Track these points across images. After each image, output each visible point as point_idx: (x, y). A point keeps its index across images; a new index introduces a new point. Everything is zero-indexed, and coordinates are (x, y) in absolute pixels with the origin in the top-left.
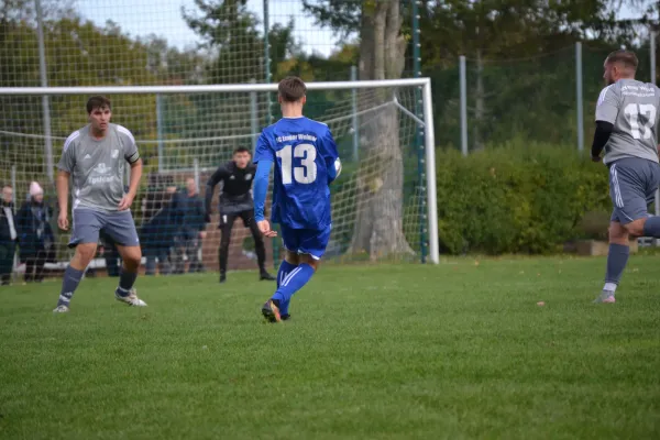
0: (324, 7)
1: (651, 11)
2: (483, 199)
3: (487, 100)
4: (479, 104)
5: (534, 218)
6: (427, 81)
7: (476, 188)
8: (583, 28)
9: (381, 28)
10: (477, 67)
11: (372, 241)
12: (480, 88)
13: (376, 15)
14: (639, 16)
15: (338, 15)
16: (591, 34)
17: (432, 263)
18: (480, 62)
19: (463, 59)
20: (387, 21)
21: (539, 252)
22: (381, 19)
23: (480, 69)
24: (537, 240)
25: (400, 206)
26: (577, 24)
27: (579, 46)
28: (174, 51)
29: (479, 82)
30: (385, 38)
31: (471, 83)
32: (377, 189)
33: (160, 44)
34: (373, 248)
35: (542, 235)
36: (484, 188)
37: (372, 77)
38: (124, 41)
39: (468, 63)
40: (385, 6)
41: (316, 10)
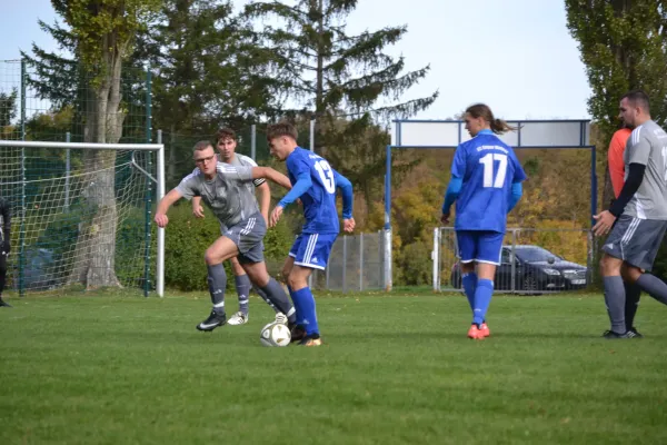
0: (45, 82)
1: (309, 104)
2: (180, 245)
3: (178, 166)
4: (173, 169)
6: (160, 147)
7: (175, 237)
8: (257, 114)
9: (106, 99)
10: (170, 139)
11: (89, 276)
12: (172, 156)
13: (100, 91)
14: (301, 108)
15: (57, 90)
16: (263, 119)
17: (158, 296)
18: (173, 135)
19: (160, 131)
20: (110, 97)
22: (104, 94)
23: (173, 140)
25: (113, 249)
26: (252, 111)
27: (254, 127)
30: (107, 110)
32: (95, 233)
34: (89, 282)
36: (181, 237)
37: (95, 141)
39: (163, 133)
40: (108, 85)
41: (37, 84)
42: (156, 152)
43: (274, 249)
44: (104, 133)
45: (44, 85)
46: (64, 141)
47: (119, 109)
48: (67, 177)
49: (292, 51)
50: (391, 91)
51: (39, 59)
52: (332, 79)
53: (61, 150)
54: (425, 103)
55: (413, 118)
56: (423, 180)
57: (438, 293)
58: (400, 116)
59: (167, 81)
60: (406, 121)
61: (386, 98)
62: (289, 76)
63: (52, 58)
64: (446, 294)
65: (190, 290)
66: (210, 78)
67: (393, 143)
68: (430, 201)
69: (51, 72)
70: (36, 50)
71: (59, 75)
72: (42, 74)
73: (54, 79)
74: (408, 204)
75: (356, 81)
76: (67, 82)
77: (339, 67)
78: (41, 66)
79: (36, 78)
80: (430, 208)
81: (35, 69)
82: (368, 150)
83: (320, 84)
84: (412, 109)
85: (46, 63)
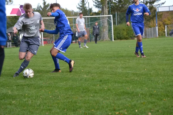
2: (119, 32)
3: (120, 18)
4: (119, 19)
5: (126, 34)
6: (112, 15)
9: (105, 8)
10: (118, 13)
11: (104, 38)
12: (119, 16)
17: (113, 41)
19: (116, 12)
21: (127, 39)
22: (105, 7)
24: (127, 38)
25: (108, 33)
28: (75, 12)
29: (119, 15)
32: (104, 31)
33: (73, 11)
35: (128, 37)
36: (119, 30)
37: (104, 15)
38: (68, 11)
40: (105, 5)
41: (95, 6)
44: (105, 13)
45: (96, 6)
46: (100, 15)
47: (107, 9)
48: (101, 20)
53: (100, 17)
54: (163, 3)
55: (161, 6)
56: (168, 16)
57: (167, 37)
58: (159, 6)
59: (117, 3)
60: (160, 7)
61: (156, 3)
64: (168, 37)
65: (122, 40)
66: (125, 2)
67: (157, 11)
68: (169, 20)
69: (97, 3)
71: (99, 4)
72: (96, 4)
73: (98, 5)
74: (165, 21)
76: (100, 5)
78: (96, 2)
79: (95, 4)
80: (170, 22)
81: (95, 3)
82: (153, 13)
83: (144, 1)
84: (161, 5)
85: (97, 2)
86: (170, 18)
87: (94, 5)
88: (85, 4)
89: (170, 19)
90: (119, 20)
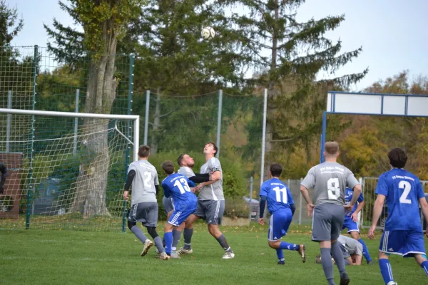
0: (62, 49)
3: (161, 119)
4: (157, 122)
8: (225, 80)
10: (156, 98)
11: (85, 206)
12: (157, 111)
13: (99, 64)
15: (71, 56)
16: (229, 84)
18: (159, 95)
19: (148, 92)
20: (107, 68)
23: (159, 99)
26: (221, 78)
27: (221, 92)
29: (158, 106)
30: (104, 79)
31: (152, 107)
32: (91, 174)
34: (86, 211)
39: (151, 94)
40: (106, 59)
41: (56, 51)
42: (133, 121)
43: (231, 189)
44: (101, 96)
47: (114, 78)
49: (253, 33)
50: (330, 67)
51: (58, 31)
52: (283, 56)
54: (357, 78)
59: (155, 52)
61: (326, 72)
62: (250, 53)
63: (69, 31)
66: (190, 51)
67: (329, 109)
68: (370, 145)
69: (67, 42)
70: (56, 24)
71: (72, 44)
72: (60, 43)
73: (69, 48)
75: (303, 58)
77: (289, 47)
78: (59, 37)
79: (55, 46)
80: (370, 150)
81: (54, 39)
82: (310, 112)
83: (274, 60)
84: (346, 82)
85: (64, 35)
86: (373, 134)
87: (50, 48)
88: (9, 38)
89: (374, 138)
90: (155, 128)
